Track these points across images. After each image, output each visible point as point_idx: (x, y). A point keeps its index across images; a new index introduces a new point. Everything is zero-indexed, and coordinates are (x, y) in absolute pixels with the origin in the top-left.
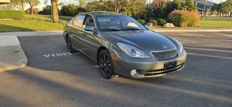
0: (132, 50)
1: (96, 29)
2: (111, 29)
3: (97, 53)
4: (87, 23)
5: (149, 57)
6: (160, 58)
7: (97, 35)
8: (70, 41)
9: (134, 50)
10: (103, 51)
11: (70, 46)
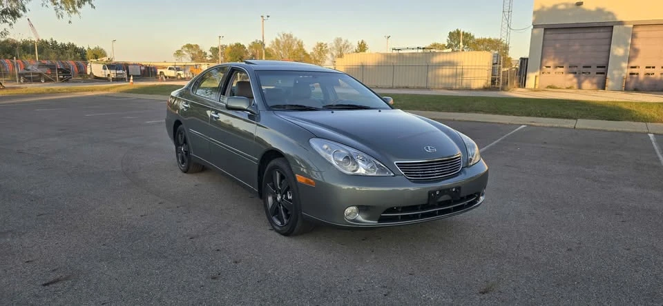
0: (347, 157)
1: (257, 106)
2: (296, 106)
3: (257, 168)
4: (231, 90)
5: (389, 173)
6: (419, 177)
7: (259, 120)
8: (185, 142)
9: (352, 157)
10: (273, 163)
11: (186, 154)
